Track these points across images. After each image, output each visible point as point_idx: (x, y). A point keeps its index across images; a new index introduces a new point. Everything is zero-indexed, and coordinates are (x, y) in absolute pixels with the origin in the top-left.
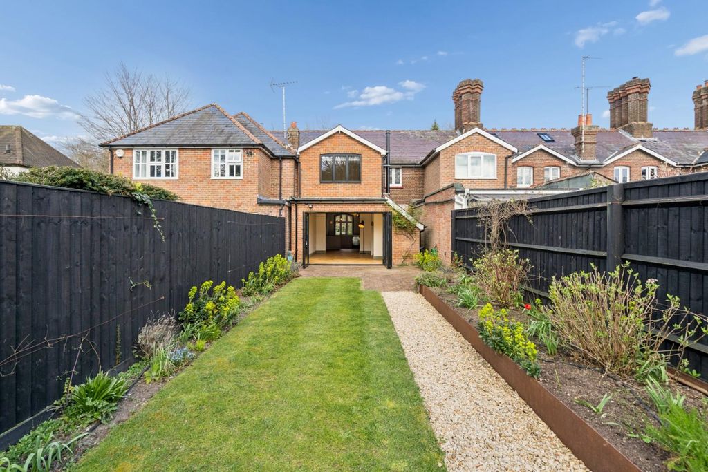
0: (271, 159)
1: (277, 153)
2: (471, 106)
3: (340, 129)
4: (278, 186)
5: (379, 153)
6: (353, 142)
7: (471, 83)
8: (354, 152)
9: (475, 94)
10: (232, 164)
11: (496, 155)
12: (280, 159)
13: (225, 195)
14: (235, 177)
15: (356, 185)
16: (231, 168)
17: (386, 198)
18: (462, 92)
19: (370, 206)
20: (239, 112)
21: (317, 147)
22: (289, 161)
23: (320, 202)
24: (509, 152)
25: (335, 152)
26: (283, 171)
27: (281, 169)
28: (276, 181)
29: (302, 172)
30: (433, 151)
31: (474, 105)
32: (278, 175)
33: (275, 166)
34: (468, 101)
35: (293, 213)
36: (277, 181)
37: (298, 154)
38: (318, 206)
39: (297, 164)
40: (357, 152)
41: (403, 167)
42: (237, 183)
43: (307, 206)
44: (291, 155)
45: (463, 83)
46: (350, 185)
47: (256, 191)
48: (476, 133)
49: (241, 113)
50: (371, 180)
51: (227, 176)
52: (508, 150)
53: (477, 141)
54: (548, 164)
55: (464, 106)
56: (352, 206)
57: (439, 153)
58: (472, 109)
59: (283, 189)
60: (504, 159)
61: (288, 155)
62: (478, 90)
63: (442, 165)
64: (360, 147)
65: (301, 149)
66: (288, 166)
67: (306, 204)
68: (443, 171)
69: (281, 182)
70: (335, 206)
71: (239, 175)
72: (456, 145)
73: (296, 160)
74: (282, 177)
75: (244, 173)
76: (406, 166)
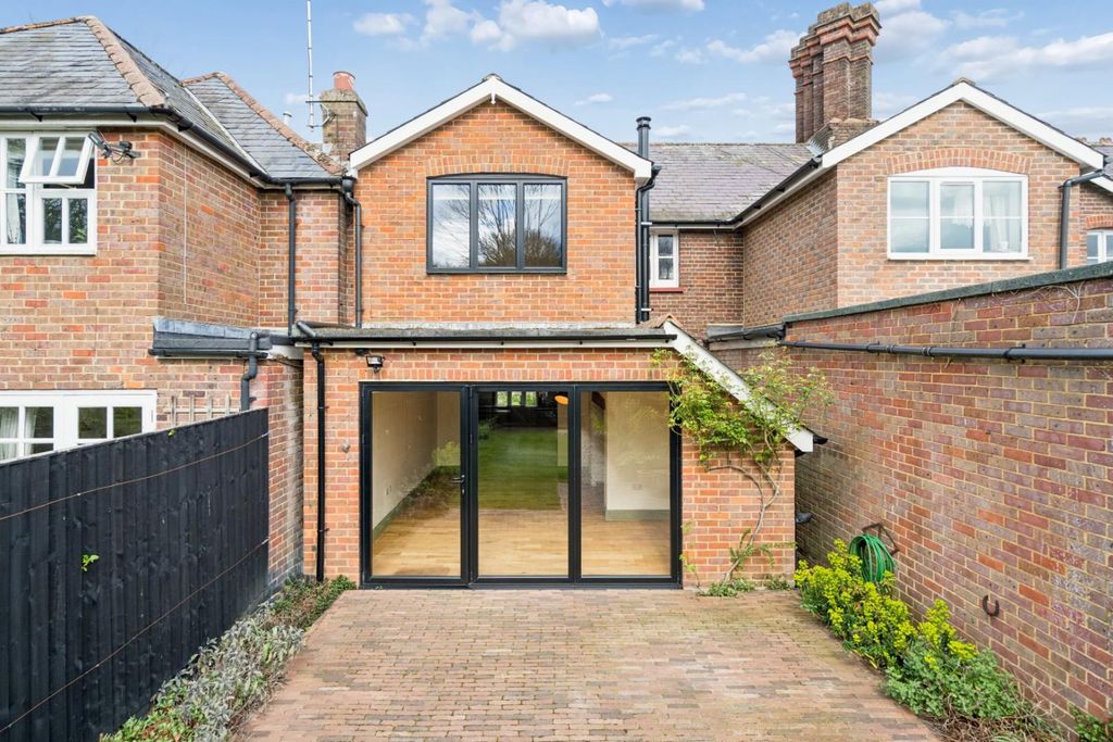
0: (260, 191)
1: (277, 172)
2: (848, 75)
3: (494, 88)
4: (285, 284)
5: (628, 173)
6: (540, 135)
7: (851, 13)
8: (542, 168)
9: (861, 45)
10: (53, 194)
11: (1025, 180)
12: (291, 191)
13: (24, 320)
14: (65, 246)
15: (549, 282)
16: (52, 212)
17: (669, 330)
18: (824, 39)
19: (604, 359)
20: (208, 73)
21: (418, 151)
22: (320, 198)
23: (413, 343)
24: (1071, 168)
25: (477, 167)
26: (302, 234)
27: (294, 225)
28: (278, 265)
29: (366, 238)
30: (813, 165)
31: (856, 74)
32: (285, 247)
33: (274, 216)
34: (842, 60)
35: (310, 389)
36: (281, 268)
37: (352, 173)
38: (404, 359)
39: (349, 209)
40: (554, 170)
41: (682, 232)
42: (75, 268)
43: (361, 360)
44: (325, 175)
45: (830, 17)
46: (530, 281)
47: (151, 304)
48: (961, 101)
49: (215, 76)
50: (599, 265)
51: (36, 243)
52: (1069, 160)
53: (964, 129)
54: (1098, 223)
55: (829, 76)
56: (537, 360)
57: (832, 171)
58: (850, 84)
59: (300, 293)
60: (1054, 190)
61: (314, 176)
62: (870, 33)
63: (844, 213)
64: (565, 151)
65: (360, 157)
66: (317, 215)
67: (359, 352)
68: (848, 234)
69: (292, 270)
70: (471, 359)
71: (84, 240)
72: (890, 144)
73: (344, 194)
74: (299, 253)
75: (101, 229)
76: (692, 230)
